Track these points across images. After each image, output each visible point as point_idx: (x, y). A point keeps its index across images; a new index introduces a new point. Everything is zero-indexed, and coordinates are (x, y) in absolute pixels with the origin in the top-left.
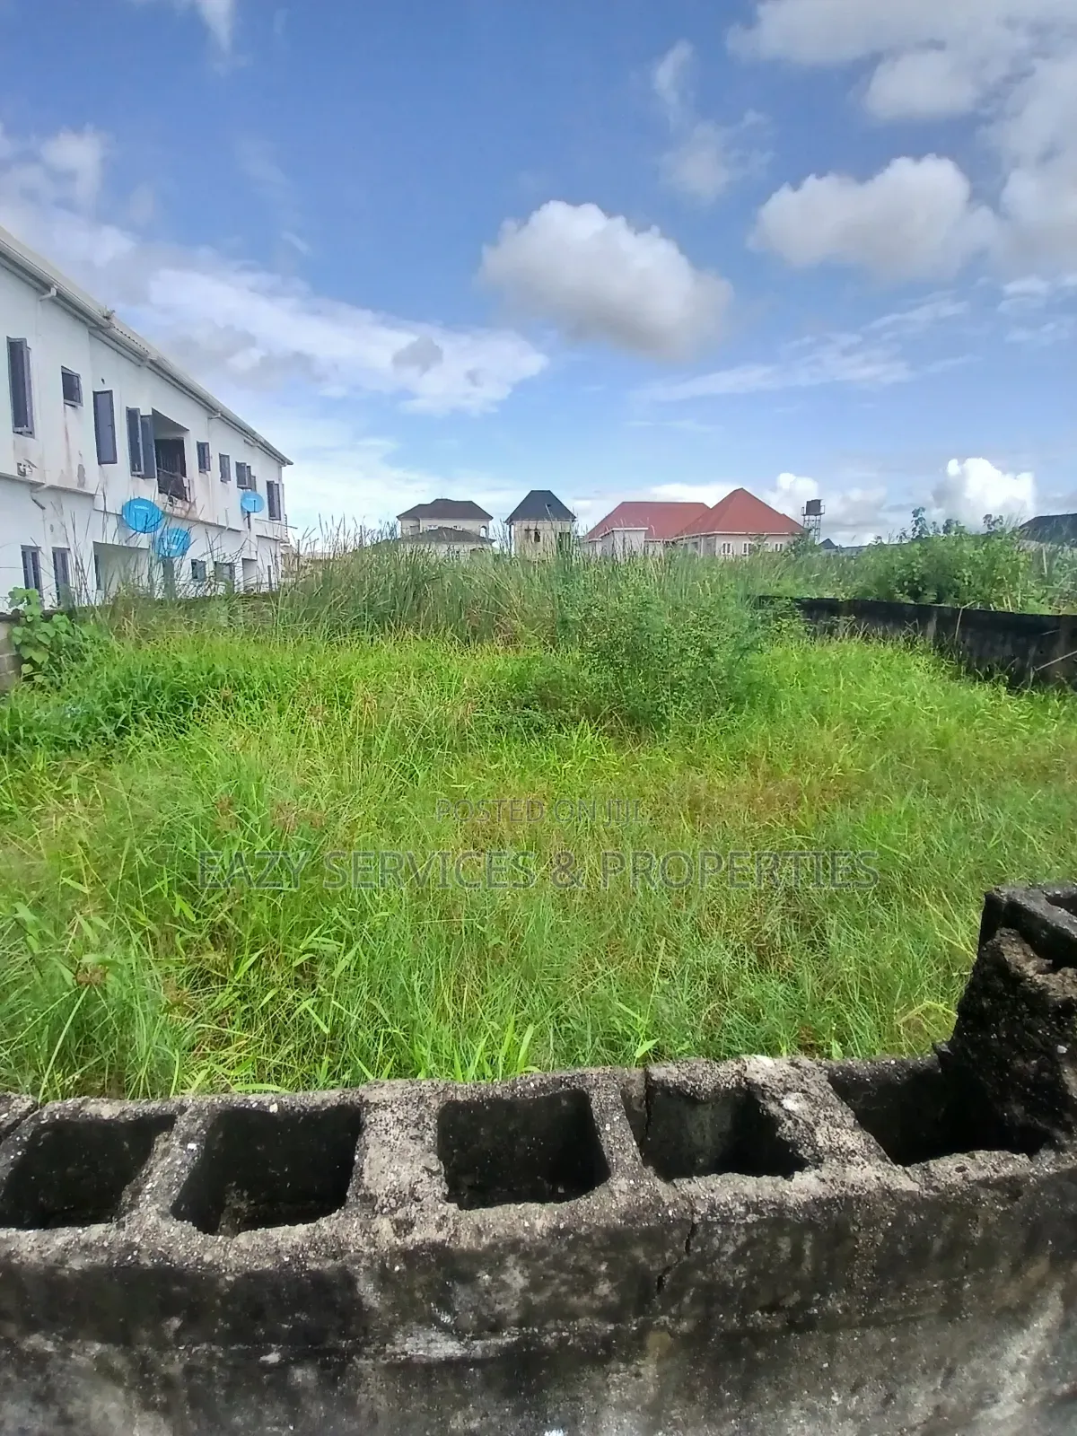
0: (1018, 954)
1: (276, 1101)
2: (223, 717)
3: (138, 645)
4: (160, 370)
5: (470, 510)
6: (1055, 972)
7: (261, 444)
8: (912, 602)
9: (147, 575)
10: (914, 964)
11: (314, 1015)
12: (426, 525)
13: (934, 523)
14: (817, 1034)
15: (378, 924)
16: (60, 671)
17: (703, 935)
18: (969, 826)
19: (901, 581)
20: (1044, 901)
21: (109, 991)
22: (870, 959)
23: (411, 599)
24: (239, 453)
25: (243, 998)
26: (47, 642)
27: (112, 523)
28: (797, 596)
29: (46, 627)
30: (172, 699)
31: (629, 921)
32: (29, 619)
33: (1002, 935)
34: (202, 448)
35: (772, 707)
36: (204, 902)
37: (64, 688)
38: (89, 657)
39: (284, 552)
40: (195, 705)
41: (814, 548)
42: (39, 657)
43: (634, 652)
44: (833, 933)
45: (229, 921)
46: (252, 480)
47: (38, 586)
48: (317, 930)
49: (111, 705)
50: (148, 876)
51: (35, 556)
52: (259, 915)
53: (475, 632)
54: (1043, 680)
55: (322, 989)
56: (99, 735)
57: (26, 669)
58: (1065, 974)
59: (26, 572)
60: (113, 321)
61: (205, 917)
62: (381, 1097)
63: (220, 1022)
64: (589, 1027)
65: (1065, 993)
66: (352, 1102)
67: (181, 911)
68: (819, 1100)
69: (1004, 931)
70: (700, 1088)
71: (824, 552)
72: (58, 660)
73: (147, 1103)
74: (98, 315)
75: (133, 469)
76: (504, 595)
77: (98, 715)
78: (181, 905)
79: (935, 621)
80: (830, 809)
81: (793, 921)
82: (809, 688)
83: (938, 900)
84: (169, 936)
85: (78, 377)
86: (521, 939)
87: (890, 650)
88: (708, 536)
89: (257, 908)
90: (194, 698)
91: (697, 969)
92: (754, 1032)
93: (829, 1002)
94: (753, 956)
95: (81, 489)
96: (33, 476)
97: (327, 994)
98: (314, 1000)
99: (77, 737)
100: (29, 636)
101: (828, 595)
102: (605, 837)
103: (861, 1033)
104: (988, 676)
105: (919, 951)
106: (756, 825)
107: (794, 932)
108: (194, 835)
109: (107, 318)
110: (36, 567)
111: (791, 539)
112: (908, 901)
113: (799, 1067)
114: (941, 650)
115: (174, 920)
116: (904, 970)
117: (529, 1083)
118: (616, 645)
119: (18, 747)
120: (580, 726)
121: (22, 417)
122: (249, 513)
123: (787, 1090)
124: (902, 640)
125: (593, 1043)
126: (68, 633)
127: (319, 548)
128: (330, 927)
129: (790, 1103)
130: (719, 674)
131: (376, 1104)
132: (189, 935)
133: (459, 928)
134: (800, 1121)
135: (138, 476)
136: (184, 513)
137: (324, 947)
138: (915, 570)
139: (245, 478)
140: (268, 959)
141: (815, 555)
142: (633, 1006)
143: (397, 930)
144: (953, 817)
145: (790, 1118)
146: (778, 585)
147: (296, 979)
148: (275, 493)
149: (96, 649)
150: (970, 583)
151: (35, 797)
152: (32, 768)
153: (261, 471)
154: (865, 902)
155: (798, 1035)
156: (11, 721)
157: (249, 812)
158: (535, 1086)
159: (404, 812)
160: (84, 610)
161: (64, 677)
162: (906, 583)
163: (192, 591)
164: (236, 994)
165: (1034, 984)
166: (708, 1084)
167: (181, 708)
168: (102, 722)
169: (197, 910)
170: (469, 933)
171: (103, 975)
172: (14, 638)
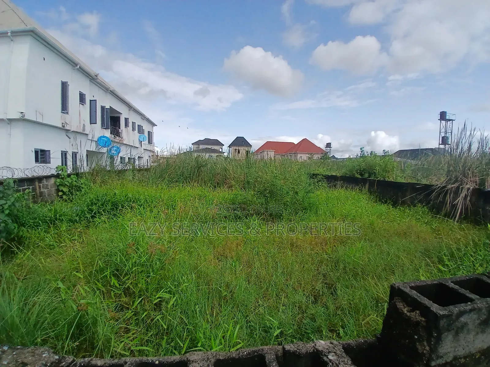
0: (401, 306)
1: (158, 360)
2: (130, 212)
3: (101, 186)
4: (113, 94)
5: (217, 143)
6: (413, 312)
7: (147, 119)
8: (361, 177)
9: (105, 162)
10: (366, 301)
11: (161, 321)
12: (201, 147)
13: (367, 152)
14: (335, 325)
15: (184, 288)
16: (72, 195)
17: (296, 291)
18: (382, 252)
19: (357, 170)
20: (409, 288)
21: (89, 313)
22: (352, 299)
23: (196, 172)
24: (139, 121)
25: (135, 315)
26: (68, 185)
27: (94, 144)
28: (324, 174)
29: (68, 179)
30: (112, 206)
31: (270, 286)
32: (63, 176)
33: (396, 299)
34: (126, 120)
35: (317, 211)
36: (122, 280)
37: (73, 201)
38: (83, 190)
39: (153, 155)
40: (120, 208)
41: (329, 158)
42: (65, 190)
43: (271, 192)
44: (339, 290)
45: (131, 287)
46: (143, 130)
47: (66, 165)
48: (163, 290)
49: (90, 207)
50: (102, 270)
51: (66, 154)
52: (142, 285)
53: (218, 184)
54: (403, 203)
55: (164, 312)
56: (85, 218)
57: (60, 194)
58: (416, 313)
59: (62, 160)
60: (98, 77)
61: (122, 285)
62: (194, 358)
63: (127, 323)
64: (258, 325)
65: (416, 319)
66: (184, 360)
67: (114, 283)
68: (340, 355)
69: (397, 298)
70: (301, 353)
71: (332, 160)
72: (72, 191)
73: (113, 360)
74: (93, 75)
75: (102, 126)
76: (228, 172)
77: (85, 211)
78: (114, 281)
79: (368, 184)
80: (336, 246)
81: (326, 285)
82: (329, 205)
83: (373, 278)
84: (109, 292)
85: (85, 95)
86: (234, 293)
87: (354, 193)
88: (295, 153)
89: (141, 282)
90: (120, 205)
91: (294, 303)
92: (314, 325)
93: (338, 314)
94: (313, 298)
95: (83, 132)
96: (67, 128)
97: (166, 314)
98: (161, 316)
99: (77, 218)
100: (62, 182)
101: (334, 174)
102: (262, 256)
103: (349, 325)
104: (386, 202)
105: (367, 296)
106: (312, 252)
107: (326, 289)
108: (119, 255)
109: (96, 76)
110: (66, 158)
111: (322, 155)
112: (363, 279)
113: (333, 344)
114: (371, 193)
115: (111, 286)
116: (363, 303)
117: (244, 352)
118: (265, 190)
119: (56, 222)
120: (254, 217)
121: (64, 108)
122: (141, 141)
123: (329, 352)
124: (358, 189)
125: (259, 330)
126: (76, 181)
127: (165, 153)
128: (167, 289)
129: (330, 357)
130: (300, 200)
131: (193, 361)
132: (116, 292)
133: (212, 289)
134: (334, 363)
135: (104, 128)
136: (119, 141)
137: (164, 296)
138: (361, 167)
139: (141, 130)
140: (144, 301)
141: (330, 161)
142: (272, 316)
143: (191, 290)
144: (376, 249)
145: (331, 362)
146: (318, 170)
147: (154, 308)
148: (151, 135)
149: (86, 187)
150: (379, 171)
151: (62, 240)
152: (61, 229)
153: (146, 128)
154: (349, 279)
155: (329, 326)
156: (54, 213)
157: (139, 247)
158: (246, 353)
159: (194, 247)
160: (82, 173)
161: (73, 197)
162: (359, 171)
163: (120, 168)
164: (133, 313)
165: (406, 315)
166: (304, 351)
167: (115, 208)
168: (87, 213)
169: (119, 283)
170: (216, 290)
171: (87, 307)
172: (57, 183)
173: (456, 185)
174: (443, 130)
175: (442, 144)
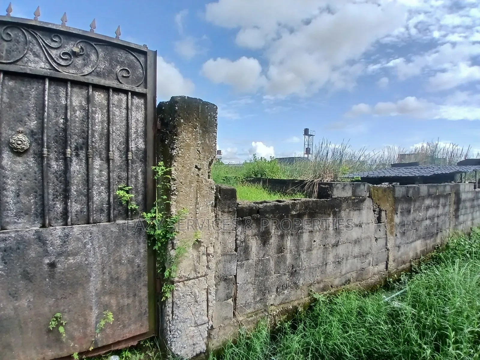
8: (256, 177)
13: (258, 158)
19: (252, 172)
79: (262, 182)
114: (264, 188)
138: (255, 169)
173: (320, 179)
174: (307, 143)
175: (306, 154)
